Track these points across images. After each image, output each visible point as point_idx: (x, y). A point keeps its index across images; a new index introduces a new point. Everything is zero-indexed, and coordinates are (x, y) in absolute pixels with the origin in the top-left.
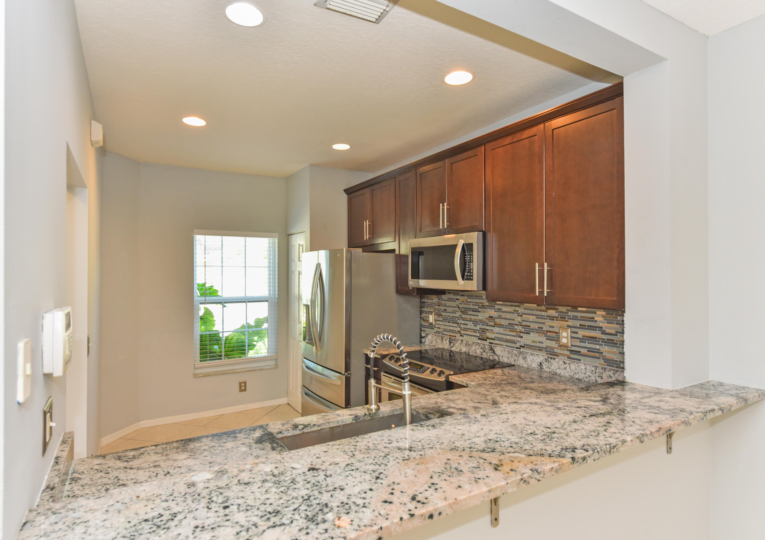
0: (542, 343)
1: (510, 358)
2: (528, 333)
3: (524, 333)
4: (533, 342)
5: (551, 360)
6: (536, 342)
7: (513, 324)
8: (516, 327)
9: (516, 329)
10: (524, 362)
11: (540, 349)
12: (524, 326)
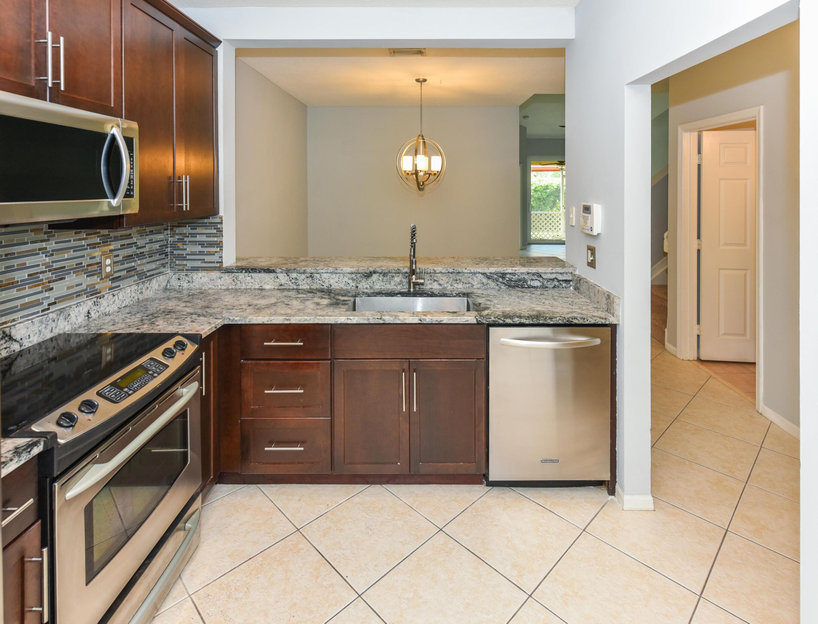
0: (81, 284)
1: (43, 330)
2: (62, 279)
3: (56, 281)
4: (69, 288)
5: (100, 300)
6: (72, 287)
7: (37, 273)
8: (41, 276)
9: (42, 280)
10: (66, 323)
11: (78, 295)
12: (55, 269)
